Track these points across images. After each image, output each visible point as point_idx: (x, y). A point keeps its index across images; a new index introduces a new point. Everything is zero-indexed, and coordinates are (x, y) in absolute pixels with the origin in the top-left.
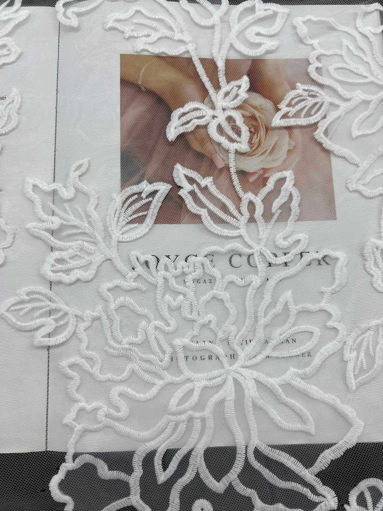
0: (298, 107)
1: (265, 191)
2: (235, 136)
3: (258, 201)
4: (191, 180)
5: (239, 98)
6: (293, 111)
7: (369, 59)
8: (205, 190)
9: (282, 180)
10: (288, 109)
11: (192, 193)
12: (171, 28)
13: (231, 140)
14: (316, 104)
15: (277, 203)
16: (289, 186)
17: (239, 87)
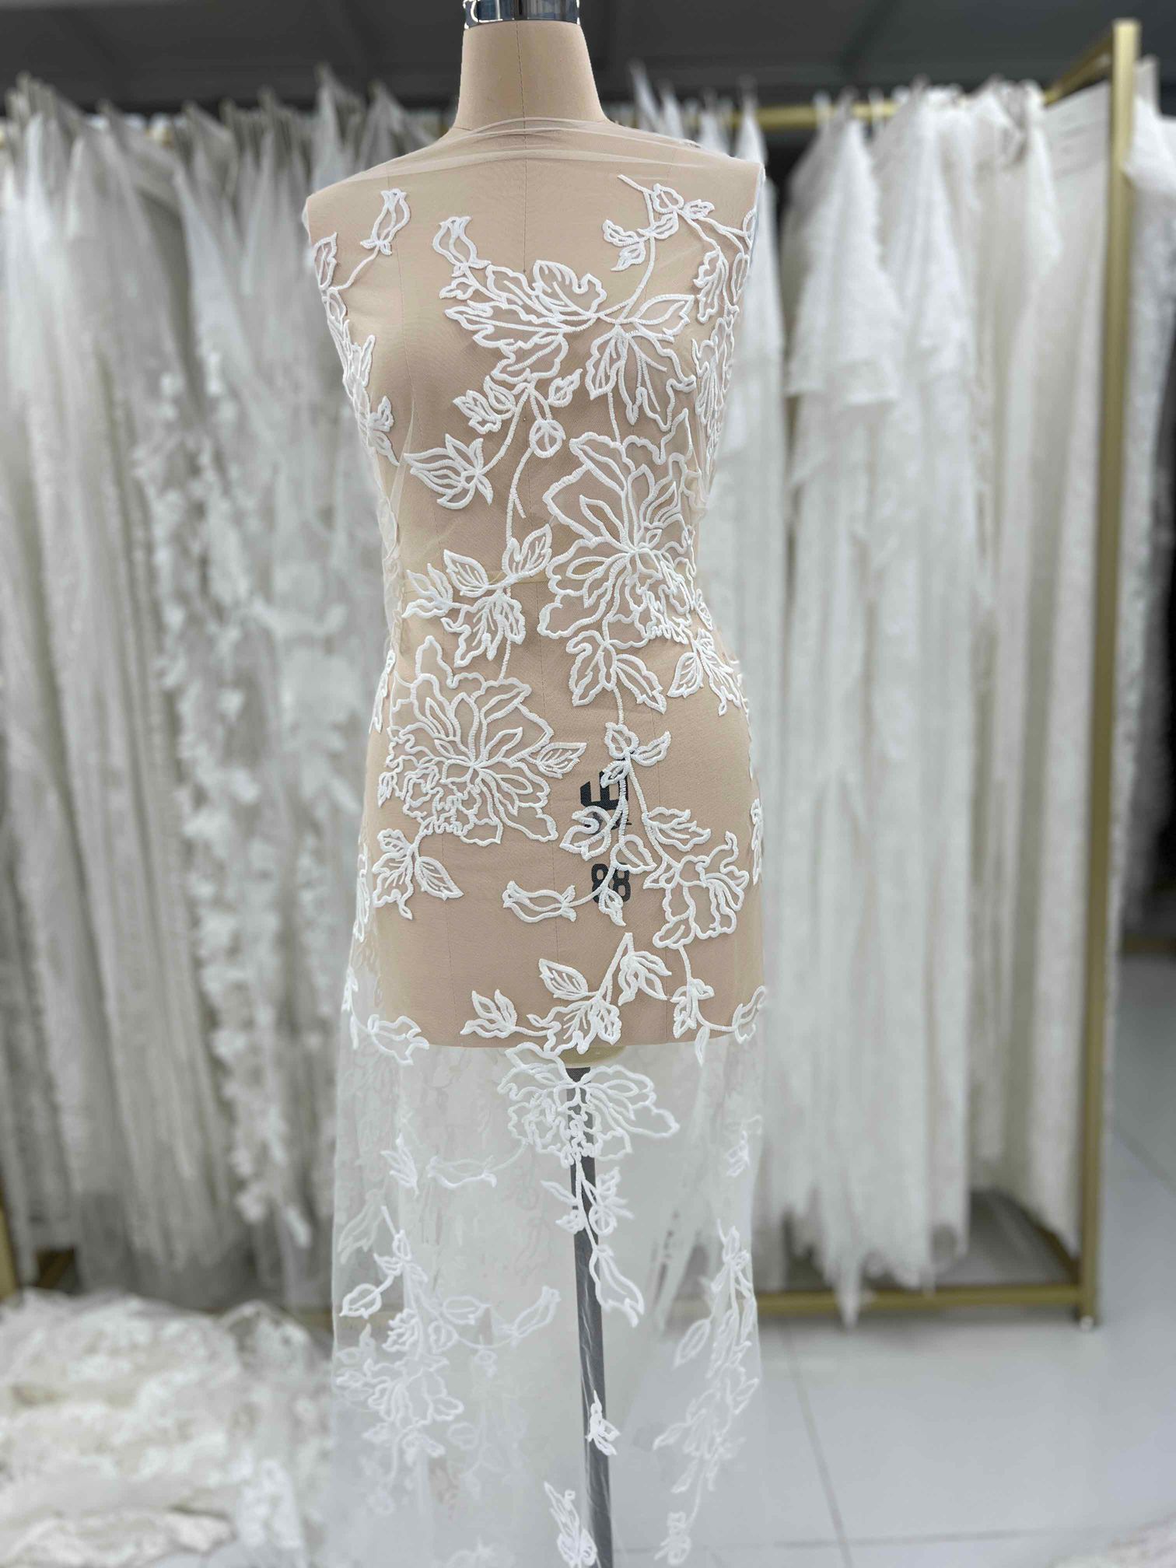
0: (563, 758)
1: (598, 689)
2: (617, 736)
3: (603, 683)
4: (653, 699)
5: (611, 769)
6: (568, 755)
7: (497, 795)
8: (643, 691)
9: (582, 697)
10: (571, 757)
11: (652, 688)
12: (661, 830)
13: (620, 732)
14: (547, 760)
15: (586, 680)
16: (577, 691)
17: (609, 778)
